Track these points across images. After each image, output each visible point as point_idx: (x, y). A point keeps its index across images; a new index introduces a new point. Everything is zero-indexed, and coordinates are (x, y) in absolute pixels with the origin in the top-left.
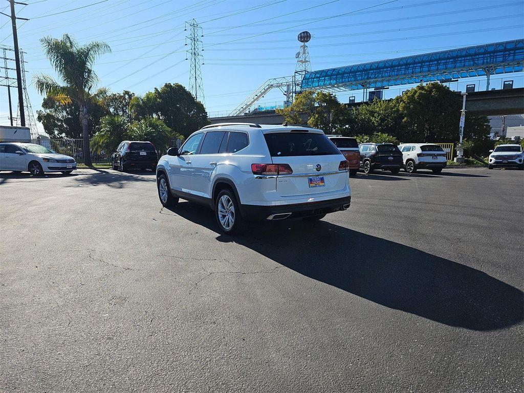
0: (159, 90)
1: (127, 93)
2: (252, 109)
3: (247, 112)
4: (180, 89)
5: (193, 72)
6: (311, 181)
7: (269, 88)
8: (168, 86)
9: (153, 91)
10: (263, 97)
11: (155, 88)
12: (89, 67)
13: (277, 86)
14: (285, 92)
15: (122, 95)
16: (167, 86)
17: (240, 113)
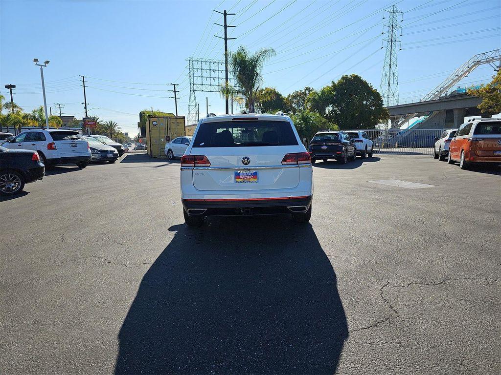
0: (336, 82)
1: (308, 89)
2: (450, 92)
3: (443, 95)
4: (356, 79)
5: (388, 60)
6: (237, 175)
7: (475, 65)
8: (345, 78)
9: (330, 85)
10: (466, 76)
11: (333, 82)
12: (258, 72)
13: (487, 62)
14: (497, 67)
15: (304, 91)
16: (343, 78)
17: (435, 97)
